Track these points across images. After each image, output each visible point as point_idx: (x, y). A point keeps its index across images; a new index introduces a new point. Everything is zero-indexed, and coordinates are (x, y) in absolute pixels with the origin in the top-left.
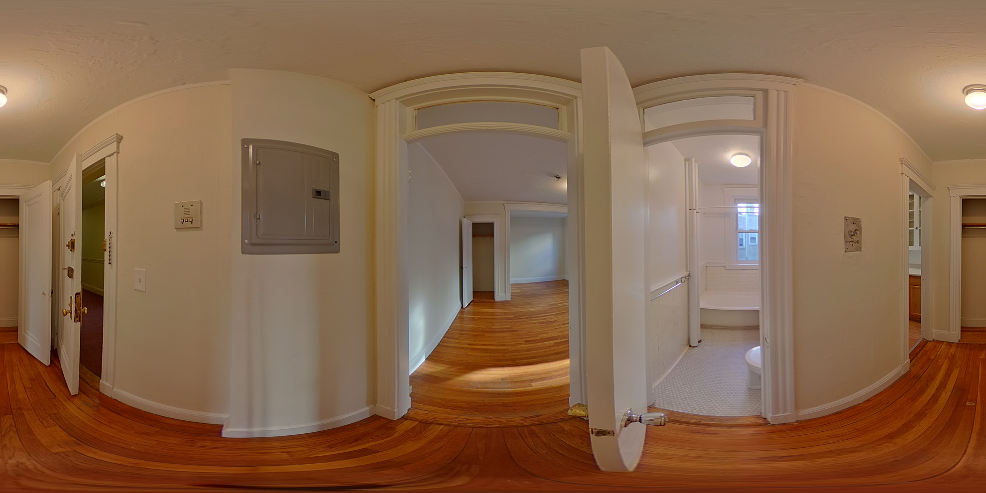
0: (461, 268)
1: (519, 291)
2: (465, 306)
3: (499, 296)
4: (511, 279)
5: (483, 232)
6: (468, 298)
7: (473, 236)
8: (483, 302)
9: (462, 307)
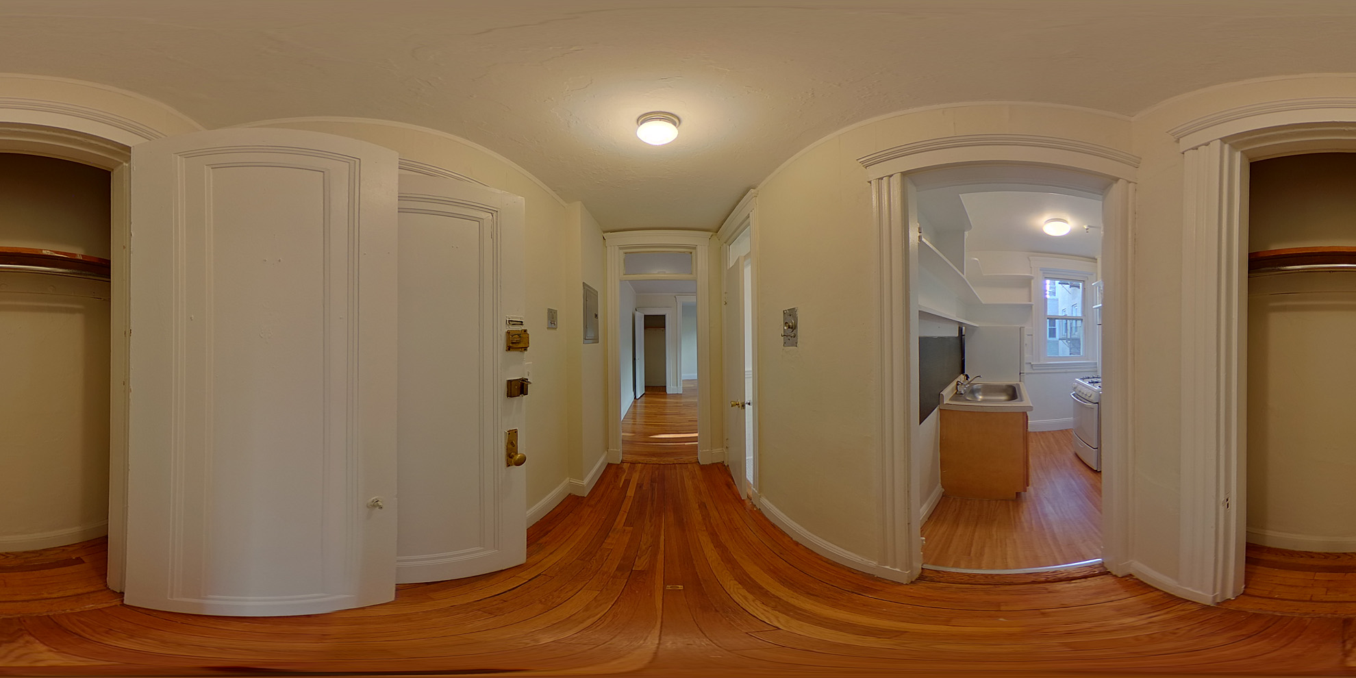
0: (634, 359)
1: (692, 385)
2: (637, 398)
3: (671, 389)
4: (682, 375)
5: (655, 324)
6: (640, 391)
7: (645, 328)
8: (655, 394)
9: (635, 398)
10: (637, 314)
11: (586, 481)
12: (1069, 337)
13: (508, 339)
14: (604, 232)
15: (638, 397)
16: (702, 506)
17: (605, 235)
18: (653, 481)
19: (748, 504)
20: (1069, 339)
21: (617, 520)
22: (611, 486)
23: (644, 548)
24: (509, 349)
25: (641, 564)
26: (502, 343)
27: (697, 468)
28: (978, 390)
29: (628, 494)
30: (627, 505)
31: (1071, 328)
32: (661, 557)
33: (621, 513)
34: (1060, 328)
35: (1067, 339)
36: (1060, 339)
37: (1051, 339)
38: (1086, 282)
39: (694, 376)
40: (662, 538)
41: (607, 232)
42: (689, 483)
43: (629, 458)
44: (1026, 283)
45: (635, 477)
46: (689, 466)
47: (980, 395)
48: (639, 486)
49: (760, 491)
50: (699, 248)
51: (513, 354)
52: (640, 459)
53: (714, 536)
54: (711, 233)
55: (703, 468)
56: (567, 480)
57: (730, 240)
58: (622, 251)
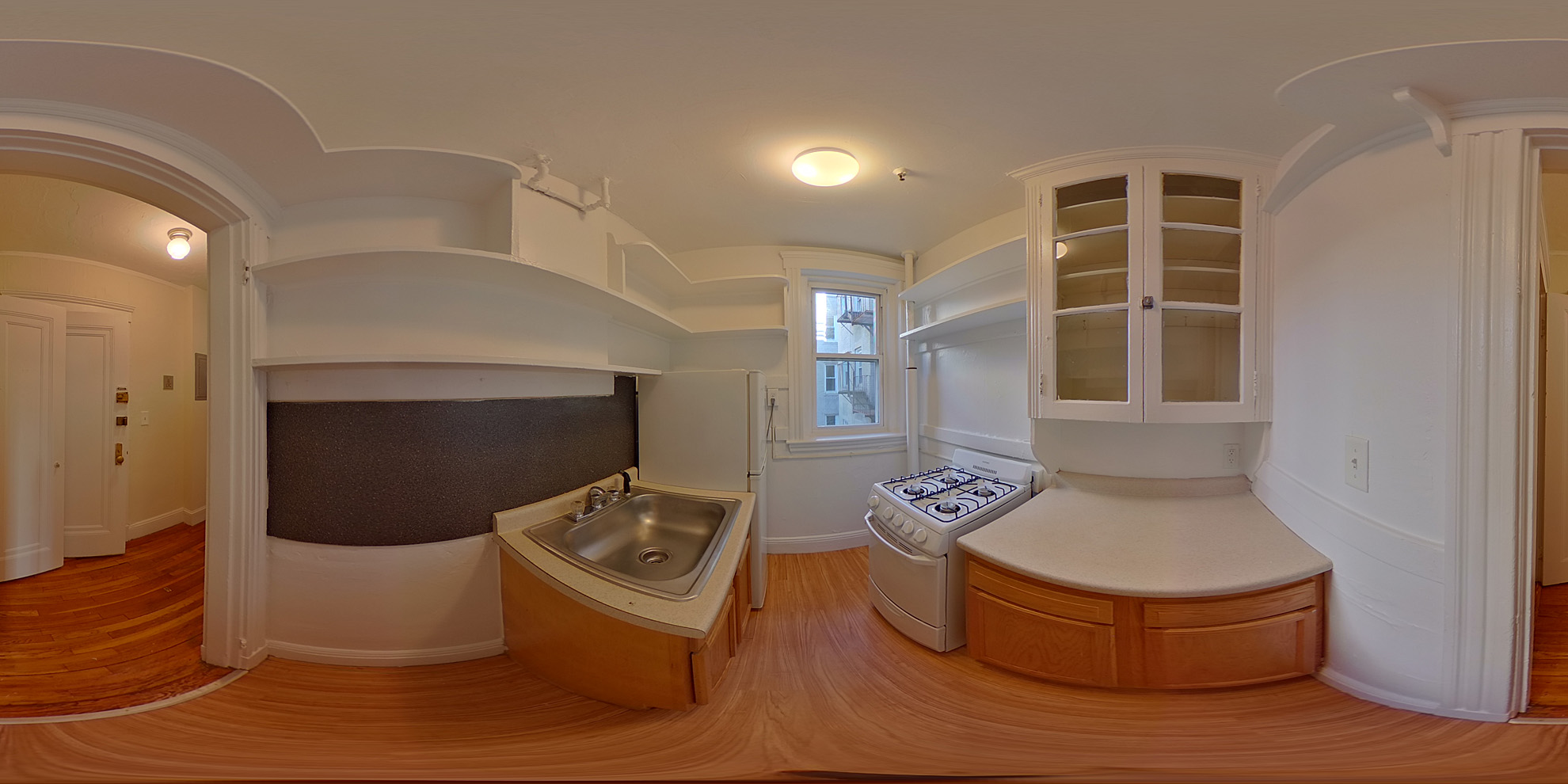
12: (851, 390)
13: (117, 397)
20: (851, 393)
24: (118, 401)
26: (115, 399)
28: (644, 507)
31: (854, 378)
34: (840, 378)
35: (849, 393)
36: (839, 393)
37: (828, 392)
38: (883, 298)
44: (774, 293)
47: (648, 517)
51: (120, 403)
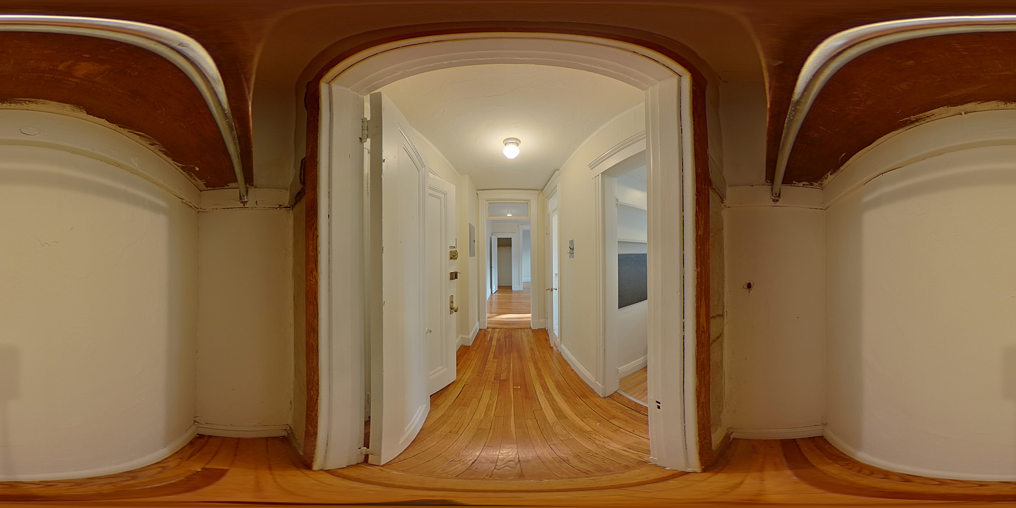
0: (491, 267)
1: (528, 285)
3: (515, 287)
4: (522, 278)
5: (505, 243)
6: (495, 288)
7: (497, 247)
8: (505, 291)
10: (493, 237)
11: (470, 336)
13: (450, 255)
14: (478, 190)
15: (493, 292)
16: (532, 349)
17: (478, 192)
18: (505, 337)
19: (555, 349)
21: (489, 356)
22: (483, 340)
23: (504, 369)
24: (451, 258)
25: (503, 377)
26: (448, 257)
27: (530, 331)
29: (493, 344)
30: (493, 349)
32: (511, 373)
33: (490, 353)
39: (529, 279)
40: (512, 364)
41: (479, 190)
42: (525, 338)
43: (491, 326)
45: (496, 335)
46: (526, 330)
48: (498, 340)
49: (561, 340)
50: (531, 200)
51: (452, 260)
52: (497, 326)
53: (535, 364)
54: (538, 192)
55: (534, 331)
56: (460, 336)
57: (549, 197)
58: (487, 202)
